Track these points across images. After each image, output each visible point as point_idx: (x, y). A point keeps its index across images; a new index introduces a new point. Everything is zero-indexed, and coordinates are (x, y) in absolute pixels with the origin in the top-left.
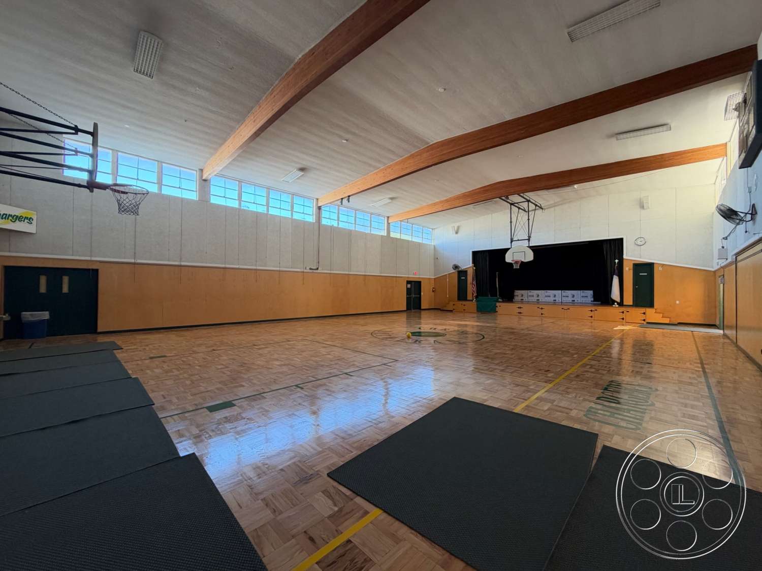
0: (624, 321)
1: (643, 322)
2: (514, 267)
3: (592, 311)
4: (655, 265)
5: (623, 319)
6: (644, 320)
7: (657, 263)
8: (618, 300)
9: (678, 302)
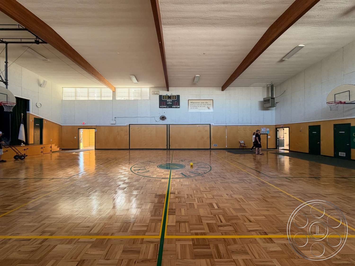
0: (43, 153)
1: (50, 152)
2: (5, 111)
3: (25, 150)
4: (44, 120)
5: (42, 152)
6: (51, 151)
7: (45, 119)
8: (24, 140)
9: (51, 140)
